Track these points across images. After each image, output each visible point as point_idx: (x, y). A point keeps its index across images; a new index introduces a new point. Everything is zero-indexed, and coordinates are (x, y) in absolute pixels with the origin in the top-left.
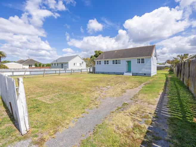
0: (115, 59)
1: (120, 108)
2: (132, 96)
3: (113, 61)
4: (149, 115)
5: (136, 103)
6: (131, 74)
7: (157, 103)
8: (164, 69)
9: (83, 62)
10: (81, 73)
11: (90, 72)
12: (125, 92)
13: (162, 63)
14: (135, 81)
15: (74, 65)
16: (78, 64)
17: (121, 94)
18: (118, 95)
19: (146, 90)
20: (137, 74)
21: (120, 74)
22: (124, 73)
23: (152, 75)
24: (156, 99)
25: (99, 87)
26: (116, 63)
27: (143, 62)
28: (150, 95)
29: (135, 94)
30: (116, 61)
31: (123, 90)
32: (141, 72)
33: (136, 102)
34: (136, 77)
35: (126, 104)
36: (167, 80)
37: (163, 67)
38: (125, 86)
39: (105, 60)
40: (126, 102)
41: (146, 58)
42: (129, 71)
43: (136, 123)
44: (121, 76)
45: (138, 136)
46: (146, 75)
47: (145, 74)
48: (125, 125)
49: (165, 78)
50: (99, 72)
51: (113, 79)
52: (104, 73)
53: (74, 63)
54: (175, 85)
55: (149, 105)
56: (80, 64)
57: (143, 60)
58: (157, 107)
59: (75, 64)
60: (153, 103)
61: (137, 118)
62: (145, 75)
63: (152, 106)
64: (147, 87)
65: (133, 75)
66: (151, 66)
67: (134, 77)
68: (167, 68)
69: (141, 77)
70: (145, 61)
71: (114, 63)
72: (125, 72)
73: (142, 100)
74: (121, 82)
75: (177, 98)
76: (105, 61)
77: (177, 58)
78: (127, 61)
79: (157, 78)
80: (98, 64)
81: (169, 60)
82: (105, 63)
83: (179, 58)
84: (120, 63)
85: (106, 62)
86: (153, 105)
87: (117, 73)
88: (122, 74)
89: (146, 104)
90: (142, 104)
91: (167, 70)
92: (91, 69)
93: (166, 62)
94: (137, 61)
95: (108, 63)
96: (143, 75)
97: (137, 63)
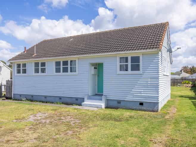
0: (61, 59)
3: (58, 64)
6: (103, 105)
8: (181, 83)
20: (119, 102)
22: (83, 100)
26: (65, 70)
27: (136, 68)
30: (65, 63)
32: (129, 98)
41: (143, 54)
46: (144, 107)
47: (141, 104)
57: (135, 60)
62: (142, 108)
65: (107, 107)
66: (157, 78)
68: (187, 82)
70: (141, 63)
71: (58, 70)
72: (85, 99)
76: (37, 64)
78: (93, 65)
81: (186, 67)
82: (37, 71)
84: (75, 71)
91: (187, 85)
92: (3, 85)
93: (182, 70)
94: (118, 64)
95: (43, 71)
96: (134, 108)
97: (120, 70)
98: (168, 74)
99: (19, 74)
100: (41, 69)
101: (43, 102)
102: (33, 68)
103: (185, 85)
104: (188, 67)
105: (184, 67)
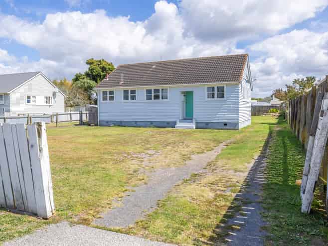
0: (153, 87)
1: (189, 180)
2: (205, 164)
4: (237, 183)
5: (214, 173)
6: (194, 126)
7: (249, 169)
8: (267, 111)
9: (54, 94)
10: (56, 126)
11: (82, 123)
12: (189, 159)
13: (265, 97)
14: (206, 140)
15: (28, 102)
16: (40, 100)
17: (182, 163)
18: (178, 164)
19: (230, 154)
20: (207, 124)
21: (165, 124)
22: (175, 123)
23: (241, 126)
24: (247, 165)
25: (128, 154)
27: (221, 96)
28: (238, 159)
29: (210, 161)
31: (185, 155)
32: (216, 120)
33: (215, 171)
34: (204, 132)
35: (196, 175)
36: (270, 135)
37: (264, 109)
38: (186, 149)
39: (126, 88)
40: (196, 173)
42: (188, 116)
43: (219, 192)
44: (170, 129)
45: (223, 203)
46: (228, 127)
47: (225, 124)
48: (203, 196)
49: (268, 131)
50: (107, 122)
51: (152, 136)
53: (29, 97)
54: (284, 143)
55: (236, 172)
56: (48, 99)
57: (221, 89)
58: (249, 174)
59: (32, 99)
60: (242, 170)
61: (219, 188)
62: (225, 127)
63: (241, 174)
64: (232, 149)
65: (197, 128)
66: (238, 104)
67: (200, 132)
68: (275, 110)
69: (217, 132)
70: (225, 92)
72: (178, 121)
73: (224, 168)
74: (174, 143)
75: (281, 161)
77: (294, 87)
78: (183, 93)
79: (250, 132)
80: (105, 99)
81: (279, 90)
82: (126, 98)
83: (298, 86)
84: (166, 98)
85: (129, 95)
86: (242, 172)
87: (159, 124)
88: (172, 125)
89: (231, 172)
90: (224, 173)
91: (275, 114)
92: (84, 114)
93: (273, 95)
94: (206, 92)
95: (133, 98)
96: (220, 128)
97: (208, 98)
98: (248, 101)
99: (105, 101)
100: (131, 96)
101: (135, 127)
102: (122, 95)
103: (271, 114)
104: (281, 90)
105: (276, 90)
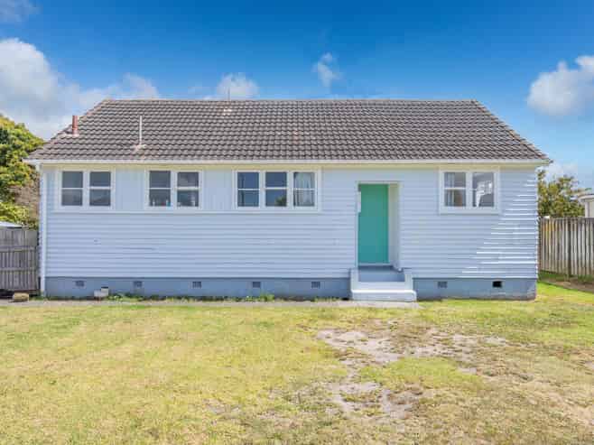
0: (262, 167)
3: (247, 180)
20: (442, 283)
21: (308, 289)
26: (276, 200)
32: (470, 272)
39: (162, 165)
41: (503, 169)
46: (503, 291)
47: (497, 284)
52: (147, 289)
62: (497, 292)
65: (420, 298)
70: (498, 190)
72: (356, 277)
84: (311, 204)
87: (287, 288)
94: (442, 189)
96: (482, 294)
97: (447, 204)
100: (181, 193)
102: (146, 188)
